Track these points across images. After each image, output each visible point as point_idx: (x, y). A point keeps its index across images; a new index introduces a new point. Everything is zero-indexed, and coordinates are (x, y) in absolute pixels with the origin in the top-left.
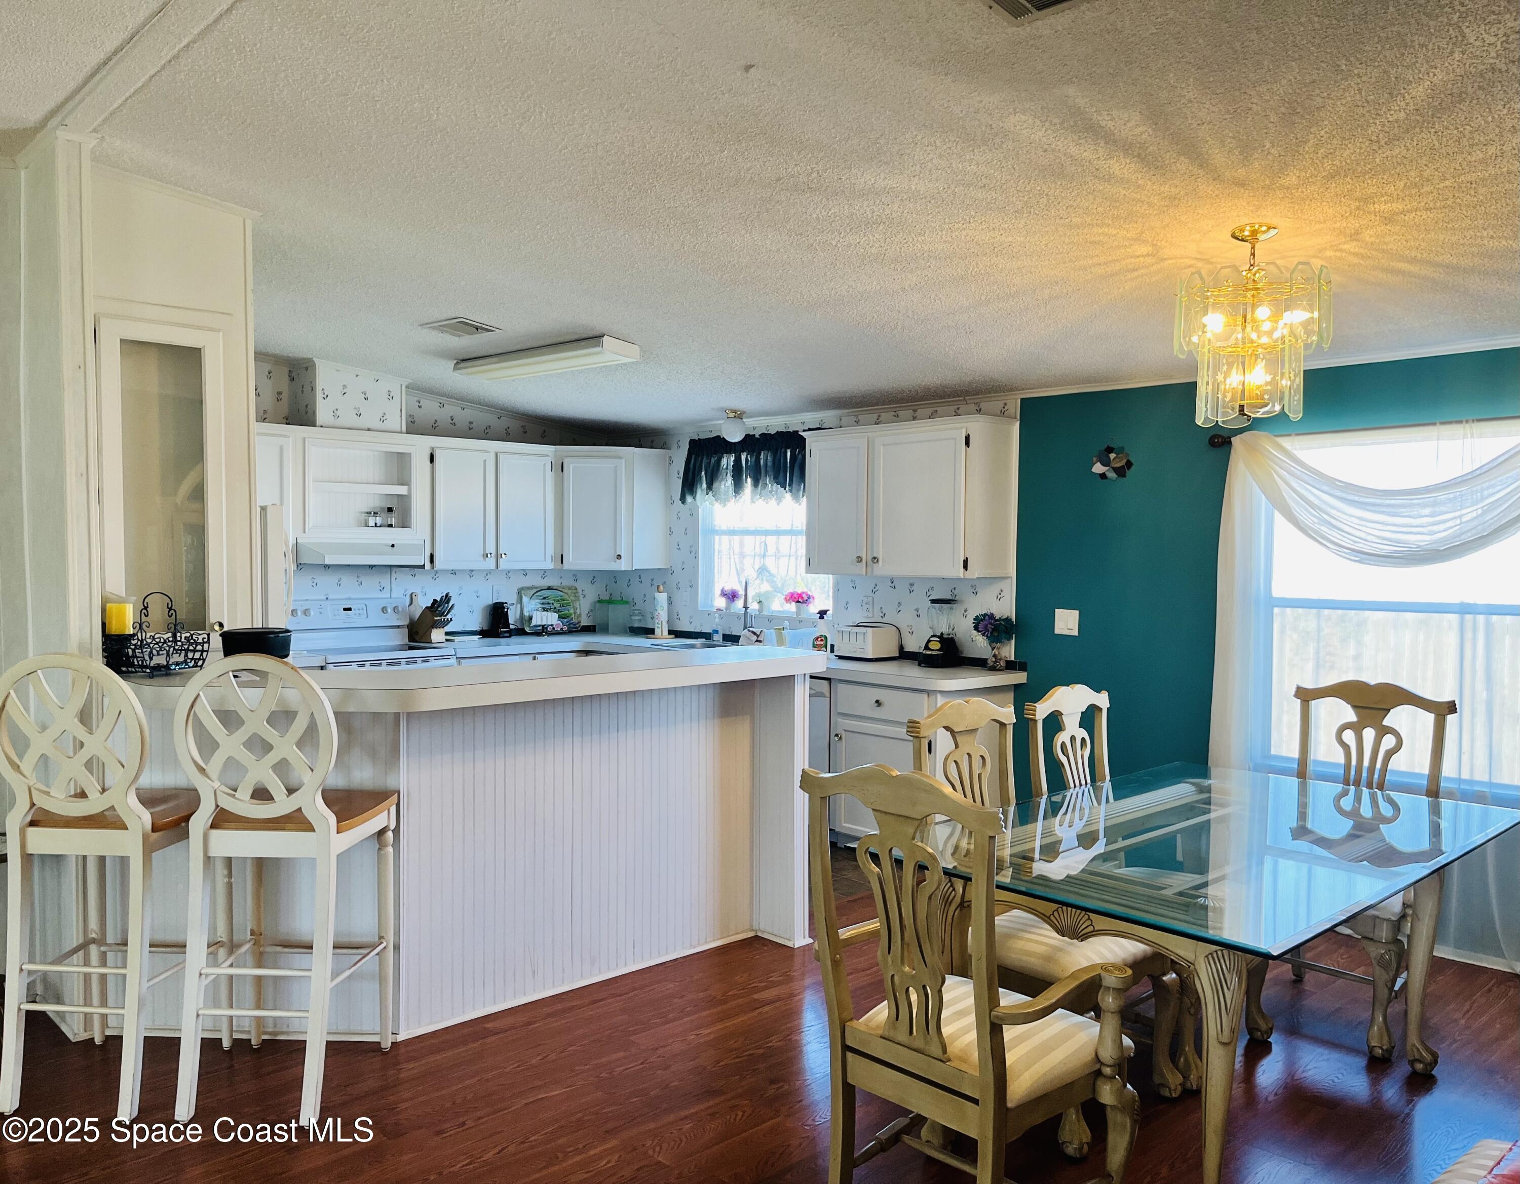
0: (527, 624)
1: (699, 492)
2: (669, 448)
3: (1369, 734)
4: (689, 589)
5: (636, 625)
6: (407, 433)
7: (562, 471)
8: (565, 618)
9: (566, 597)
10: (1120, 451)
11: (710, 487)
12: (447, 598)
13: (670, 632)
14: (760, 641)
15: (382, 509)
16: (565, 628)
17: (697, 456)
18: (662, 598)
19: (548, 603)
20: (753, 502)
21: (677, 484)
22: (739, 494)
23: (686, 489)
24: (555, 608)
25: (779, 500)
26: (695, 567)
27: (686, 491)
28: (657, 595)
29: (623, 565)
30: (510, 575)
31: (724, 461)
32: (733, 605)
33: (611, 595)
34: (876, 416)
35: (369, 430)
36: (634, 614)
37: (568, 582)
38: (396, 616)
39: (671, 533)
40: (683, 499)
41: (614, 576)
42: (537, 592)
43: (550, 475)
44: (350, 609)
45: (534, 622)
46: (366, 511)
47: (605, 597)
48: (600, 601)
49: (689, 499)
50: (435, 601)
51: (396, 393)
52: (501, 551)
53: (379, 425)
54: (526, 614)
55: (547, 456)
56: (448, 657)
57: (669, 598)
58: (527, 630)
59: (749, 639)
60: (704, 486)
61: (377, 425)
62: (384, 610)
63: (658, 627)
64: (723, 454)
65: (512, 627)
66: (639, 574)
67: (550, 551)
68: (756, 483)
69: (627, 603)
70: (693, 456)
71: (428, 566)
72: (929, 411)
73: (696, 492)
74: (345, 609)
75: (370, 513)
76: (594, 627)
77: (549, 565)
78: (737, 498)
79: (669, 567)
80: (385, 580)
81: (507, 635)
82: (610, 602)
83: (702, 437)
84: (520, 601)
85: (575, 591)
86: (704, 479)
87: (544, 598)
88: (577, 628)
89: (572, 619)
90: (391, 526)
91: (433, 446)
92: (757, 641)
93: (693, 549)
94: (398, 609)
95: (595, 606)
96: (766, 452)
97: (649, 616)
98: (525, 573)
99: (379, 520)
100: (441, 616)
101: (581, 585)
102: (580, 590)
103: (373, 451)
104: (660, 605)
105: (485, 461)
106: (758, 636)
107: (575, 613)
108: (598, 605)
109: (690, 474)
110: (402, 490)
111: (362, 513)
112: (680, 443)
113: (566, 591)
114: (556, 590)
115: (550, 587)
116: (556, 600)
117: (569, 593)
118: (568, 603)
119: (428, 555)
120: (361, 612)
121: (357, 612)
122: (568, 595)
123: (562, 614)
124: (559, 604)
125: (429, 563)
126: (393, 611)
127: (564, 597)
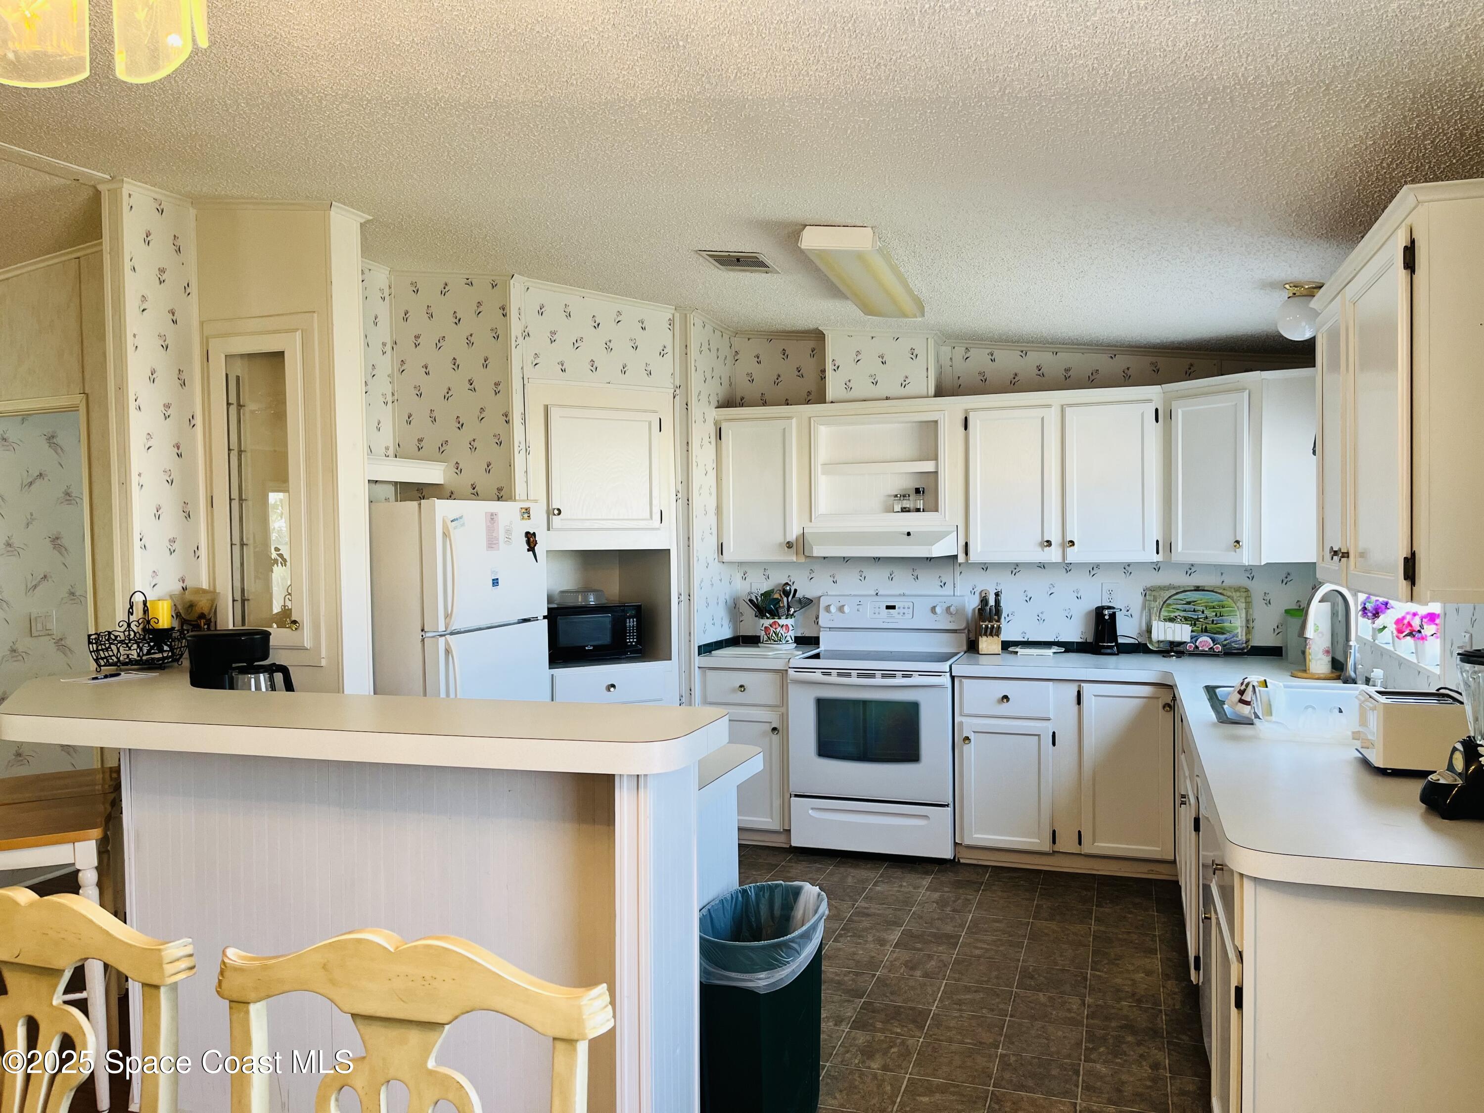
0: (1147, 637)
6: (935, 396)
7: (1171, 420)
8: (1219, 633)
9: (1229, 602)
15: (909, 490)
16: (1217, 648)
19: (1194, 611)
29: (1245, 558)
30: (1131, 569)
35: (887, 398)
37: (1234, 581)
38: (949, 618)
42: (1177, 593)
43: (1154, 429)
44: (893, 607)
45: (1157, 636)
46: (894, 493)
48: (1289, 611)
51: (920, 350)
52: (1069, 538)
53: (903, 392)
58: (1148, 646)
61: (897, 391)
62: (933, 610)
65: (1123, 641)
67: (1153, 536)
71: (962, 558)
74: (888, 607)
75: (896, 496)
76: (1282, 648)
77: (1153, 557)
80: (947, 575)
81: (1114, 652)
84: (1146, 604)
85: (1245, 594)
87: (1189, 603)
88: (1242, 651)
89: (1234, 636)
90: (918, 510)
91: (968, 408)
94: (951, 610)
99: (906, 504)
100: (990, 621)
101: (1257, 588)
103: (902, 422)
107: (1243, 627)
110: (929, 466)
111: (890, 496)
113: (1229, 594)
114: (1212, 591)
115: (1198, 587)
116: (1209, 606)
117: (1235, 598)
118: (1231, 611)
119: (962, 543)
120: (906, 611)
121: (902, 611)
122: (1233, 600)
123: (1218, 628)
124: (1214, 612)
125: (964, 555)
126: (945, 611)
127: (1224, 603)
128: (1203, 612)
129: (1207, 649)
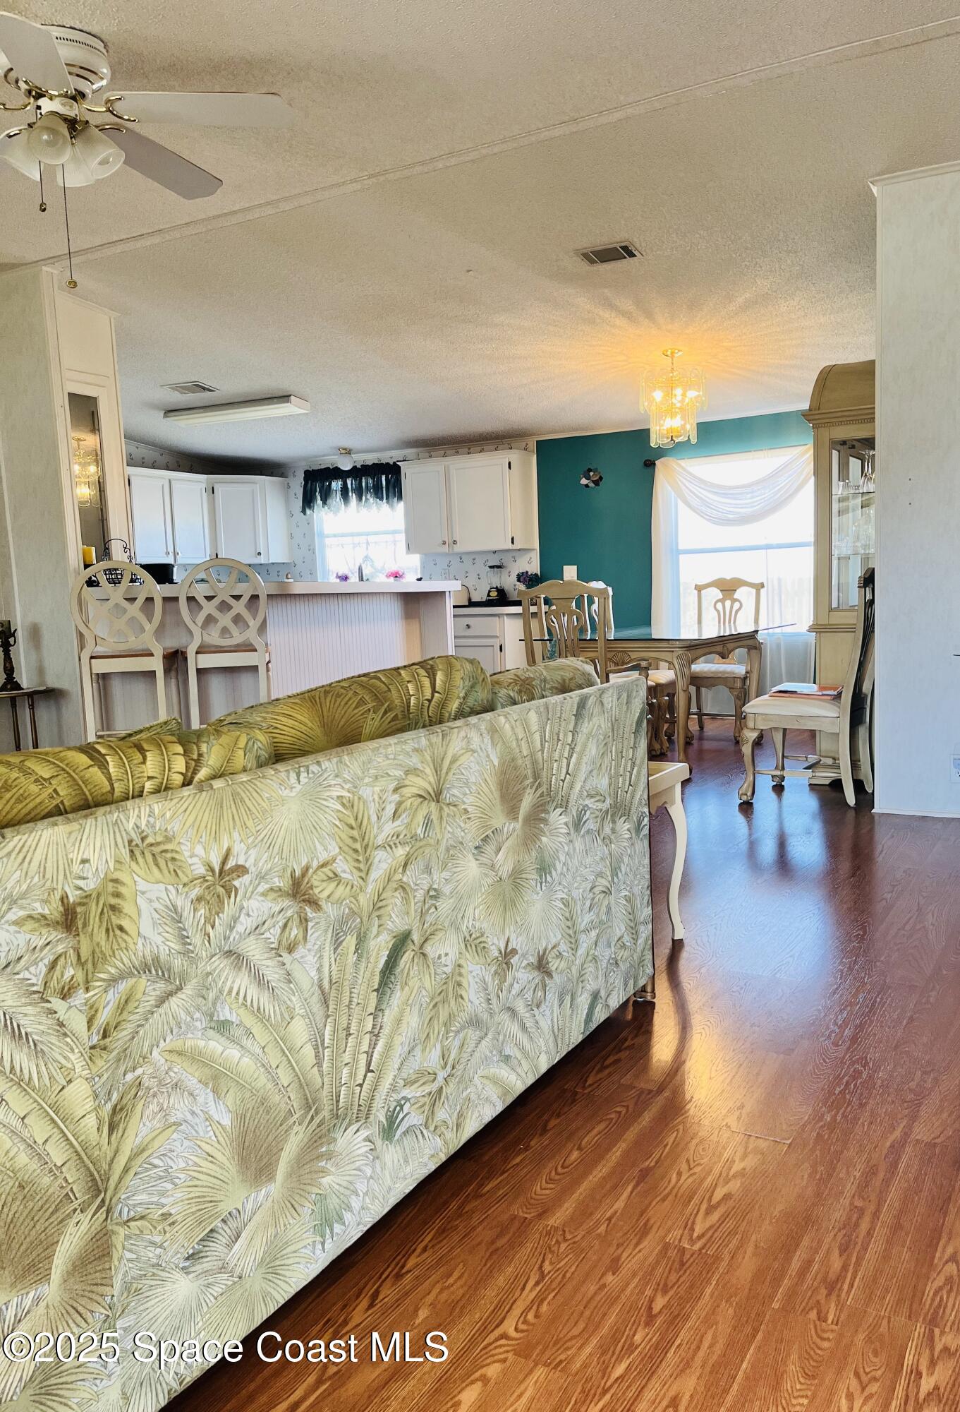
1: (316, 507)
2: (287, 477)
3: (728, 603)
4: (309, 576)
7: (213, 493)
10: (595, 471)
11: (324, 502)
17: (312, 482)
20: (357, 510)
21: (299, 500)
22: (347, 505)
25: (378, 509)
26: (314, 561)
27: (306, 506)
29: (262, 560)
31: (334, 484)
34: (443, 452)
39: (292, 538)
40: (304, 512)
43: (205, 496)
49: (308, 511)
55: (202, 482)
60: (319, 502)
64: (332, 480)
66: (274, 565)
67: (209, 549)
68: (360, 498)
70: (309, 482)
72: (480, 448)
73: (313, 506)
78: (345, 509)
79: (292, 561)
83: (314, 468)
93: (311, 547)
96: (366, 477)
105: (163, 486)
109: (308, 494)
112: (296, 475)
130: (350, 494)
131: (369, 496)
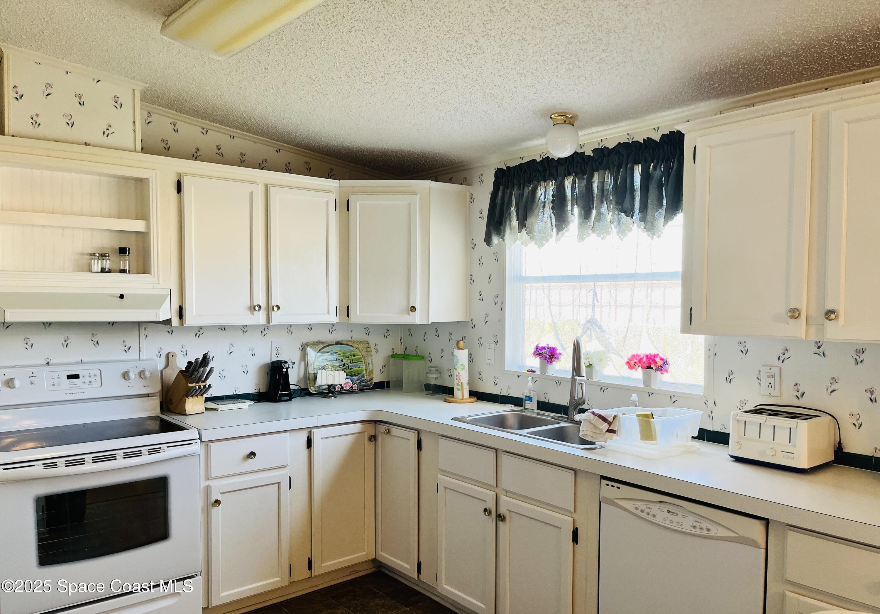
0: (312, 383)
1: (508, 231)
2: (470, 185)
4: (493, 346)
5: (433, 382)
6: (143, 150)
7: (348, 210)
8: (356, 376)
9: (357, 352)
11: (523, 223)
12: (205, 360)
13: (472, 394)
14: (613, 432)
15: (112, 249)
16: (356, 386)
17: (506, 187)
18: (462, 356)
19: (336, 360)
20: (581, 238)
21: (482, 225)
22: (563, 229)
23: (491, 228)
24: (344, 365)
25: (622, 233)
26: (501, 321)
27: (493, 231)
28: (457, 352)
29: (417, 319)
30: (292, 329)
31: (540, 192)
32: (550, 366)
33: (406, 349)
35: (86, 144)
36: (430, 372)
37: (359, 336)
38: (142, 382)
39: (472, 281)
40: (488, 240)
41: (410, 329)
42: (324, 347)
43: (333, 215)
44: (77, 376)
45: (319, 381)
46: (91, 252)
47: (400, 351)
48: (394, 356)
49: (495, 240)
50: (190, 363)
51: (126, 99)
52: (274, 303)
53: (104, 140)
54: (311, 371)
55: (329, 191)
56: (188, 442)
57: (470, 354)
58: (312, 390)
59: (595, 427)
60: (515, 223)
61: (98, 138)
62: (125, 375)
63: (458, 389)
64: (539, 182)
65: (292, 387)
66: (437, 327)
67: (334, 302)
68: (586, 214)
69: (423, 358)
70: (501, 188)
71: (175, 321)
73: (504, 231)
74: (70, 377)
75: (94, 254)
76: (388, 382)
77: (333, 319)
78: (559, 236)
79: (468, 319)
80: (132, 340)
81: (287, 398)
82: (405, 356)
83: (512, 164)
84: (304, 357)
85: (366, 346)
86: (514, 215)
87: (332, 354)
88: (369, 386)
89: (363, 376)
90: (123, 271)
91: (180, 171)
92: (609, 431)
93: (499, 299)
94: (144, 374)
95: (388, 361)
96: (601, 171)
97: (447, 373)
98: (310, 327)
99: (107, 264)
100: (197, 382)
101: (373, 340)
102: (372, 345)
103: (99, 174)
104: (459, 365)
105: (251, 194)
106: (610, 423)
107: (366, 370)
108: (391, 360)
109: (498, 208)
110: (139, 226)
111: (83, 254)
112: (483, 178)
113: (357, 346)
114: (346, 344)
115: (338, 342)
116: (346, 356)
117: (360, 348)
118: (359, 359)
119: (175, 308)
120: (92, 379)
121: (87, 379)
122: (359, 350)
123: (352, 371)
124: (349, 360)
125: (178, 319)
126: (138, 376)
127: (355, 352)
128: (342, 361)
129: (349, 389)
130: (569, 208)
131: (604, 208)
